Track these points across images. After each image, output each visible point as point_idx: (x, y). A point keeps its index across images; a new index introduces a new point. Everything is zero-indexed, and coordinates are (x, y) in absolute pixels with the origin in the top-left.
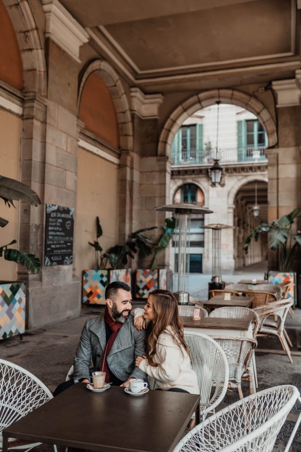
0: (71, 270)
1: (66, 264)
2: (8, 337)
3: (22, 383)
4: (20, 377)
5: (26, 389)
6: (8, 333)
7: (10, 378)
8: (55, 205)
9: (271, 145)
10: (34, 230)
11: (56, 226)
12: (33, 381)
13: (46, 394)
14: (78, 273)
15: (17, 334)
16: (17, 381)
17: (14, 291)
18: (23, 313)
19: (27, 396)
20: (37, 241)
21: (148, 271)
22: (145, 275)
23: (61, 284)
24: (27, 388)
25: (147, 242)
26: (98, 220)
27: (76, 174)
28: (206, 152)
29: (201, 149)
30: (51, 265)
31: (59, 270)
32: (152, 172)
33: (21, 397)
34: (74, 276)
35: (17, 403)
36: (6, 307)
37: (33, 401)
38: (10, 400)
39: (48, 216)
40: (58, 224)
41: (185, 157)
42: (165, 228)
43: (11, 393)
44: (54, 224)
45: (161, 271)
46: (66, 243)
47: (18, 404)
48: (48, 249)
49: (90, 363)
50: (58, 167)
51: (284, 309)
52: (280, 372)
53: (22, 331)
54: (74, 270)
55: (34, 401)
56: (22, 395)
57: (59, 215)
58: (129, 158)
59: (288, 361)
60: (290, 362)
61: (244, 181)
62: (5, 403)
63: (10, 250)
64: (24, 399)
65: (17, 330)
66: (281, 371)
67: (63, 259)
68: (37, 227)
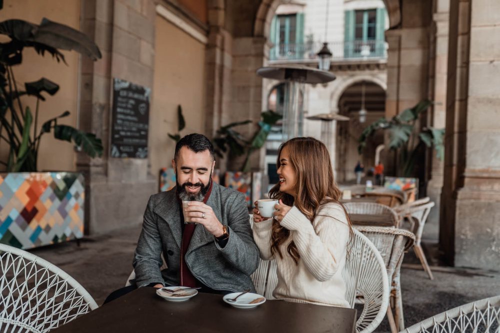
0: (145, 167)
1: (139, 157)
2: (60, 241)
3: (49, 287)
4: (46, 277)
5: (55, 297)
6: (60, 236)
7: (27, 278)
8: (125, 81)
9: (393, 25)
10: (98, 110)
11: (126, 108)
12: (68, 283)
13: (89, 305)
14: (155, 171)
15: (73, 238)
16: (39, 284)
17: (69, 182)
18: (81, 212)
19: (55, 308)
20: (101, 126)
21: (240, 174)
22: (236, 179)
23: (133, 181)
24: (56, 294)
25: (238, 138)
26: (179, 109)
27: (153, 46)
28: (306, 46)
29: (302, 42)
30: (120, 157)
31: (129, 164)
32: (247, 56)
33: (45, 310)
34: (149, 174)
35: (37, 319)
36: (57, 202)
37: (65, 316)
38: (24, 314)
39: (116, 93)
40: (129, 106)
41: (282, 52)
42: (261, 123)
43: (28, 303)
44: (124, 105)
45: (255, 174)
46: (139, 130)
47: (38, 321)
48: (117, 136)
49: (161, 261)
50: (130, 33)
51: (423, 210)
52: (420, 290)
53: (80, 234)
54: (149, 166)
55: (67, 317)
56: (47, 306)
57: (131, 95)
58: (219, 38)
59: (427, 276)
60: (430, 278)
61: (350, 81)
62: (15, 319)
63: (62, 127)
64: (49, 312)
65: (72, 234)
66: (422, 289)
67: (136, 150)
68: (102, 107)
